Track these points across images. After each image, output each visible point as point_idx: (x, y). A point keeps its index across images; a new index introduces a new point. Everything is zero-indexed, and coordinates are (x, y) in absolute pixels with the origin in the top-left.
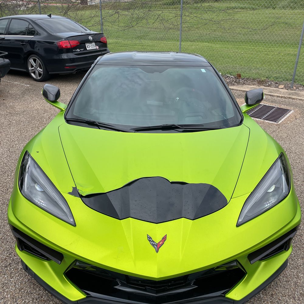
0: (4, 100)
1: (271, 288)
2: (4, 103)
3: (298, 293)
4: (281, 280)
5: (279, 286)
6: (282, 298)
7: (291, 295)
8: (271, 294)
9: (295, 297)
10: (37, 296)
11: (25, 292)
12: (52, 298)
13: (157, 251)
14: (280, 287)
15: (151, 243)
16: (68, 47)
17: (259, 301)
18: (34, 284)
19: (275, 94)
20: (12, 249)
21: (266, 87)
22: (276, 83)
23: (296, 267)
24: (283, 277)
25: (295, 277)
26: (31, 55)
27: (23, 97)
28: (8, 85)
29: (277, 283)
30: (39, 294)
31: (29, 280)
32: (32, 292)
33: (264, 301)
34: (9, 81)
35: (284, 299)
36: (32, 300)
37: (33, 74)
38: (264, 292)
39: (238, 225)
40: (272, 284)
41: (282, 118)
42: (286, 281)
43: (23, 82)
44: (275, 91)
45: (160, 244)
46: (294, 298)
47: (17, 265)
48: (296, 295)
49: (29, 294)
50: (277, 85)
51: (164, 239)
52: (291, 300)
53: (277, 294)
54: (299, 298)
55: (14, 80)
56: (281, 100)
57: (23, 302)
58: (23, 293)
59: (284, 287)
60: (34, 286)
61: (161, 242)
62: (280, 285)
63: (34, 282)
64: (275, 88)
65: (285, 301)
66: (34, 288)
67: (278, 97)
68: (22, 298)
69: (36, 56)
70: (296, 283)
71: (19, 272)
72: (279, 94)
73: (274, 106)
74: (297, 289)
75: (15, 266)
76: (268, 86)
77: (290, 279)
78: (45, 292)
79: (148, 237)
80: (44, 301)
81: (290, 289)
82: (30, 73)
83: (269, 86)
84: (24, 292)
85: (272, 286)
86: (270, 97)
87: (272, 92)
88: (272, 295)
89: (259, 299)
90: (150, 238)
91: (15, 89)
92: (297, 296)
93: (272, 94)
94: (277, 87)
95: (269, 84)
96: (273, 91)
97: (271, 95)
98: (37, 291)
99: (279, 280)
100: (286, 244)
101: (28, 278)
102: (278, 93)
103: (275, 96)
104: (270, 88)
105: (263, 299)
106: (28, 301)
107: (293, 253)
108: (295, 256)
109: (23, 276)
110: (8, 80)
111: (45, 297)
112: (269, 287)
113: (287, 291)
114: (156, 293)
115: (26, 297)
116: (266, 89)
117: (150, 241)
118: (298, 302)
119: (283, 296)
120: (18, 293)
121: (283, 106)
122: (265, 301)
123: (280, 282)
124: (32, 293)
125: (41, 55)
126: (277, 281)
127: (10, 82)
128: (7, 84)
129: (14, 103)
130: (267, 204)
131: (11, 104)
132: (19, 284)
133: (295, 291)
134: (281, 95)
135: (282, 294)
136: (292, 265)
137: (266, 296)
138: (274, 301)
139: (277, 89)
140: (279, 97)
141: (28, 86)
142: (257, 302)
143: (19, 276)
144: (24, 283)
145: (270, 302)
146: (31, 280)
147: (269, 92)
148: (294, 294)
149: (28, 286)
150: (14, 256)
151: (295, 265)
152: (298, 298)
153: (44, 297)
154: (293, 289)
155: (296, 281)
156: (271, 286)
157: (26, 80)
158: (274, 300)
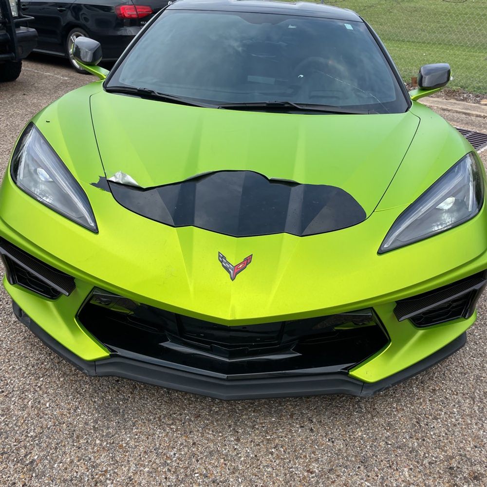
0: (24, 94)
1: (433, 380)
2: (24, 99)
3: (480, 392)
4: (452, 370)
5: (447, 378)
6: (451, 397)
7: (467, 394)
8: (432, 389)
9: (475, 397)
10: (33, 361)
11: (16, 354)
12: (59, 366)
13: (233, 279)
14: (450, 381)
15: (223, 265)
16: (133, 16)
17: (409, 397)
18: (32, 344)
19: (474, 113)
20: (4, 293)
21: (459, 101)
22: (477, 96)
23: (481, 354)
24: (456, 366)
25: (478, 368)
26: (73, 28)
27: (55, 92)
28: (34, 76)
29: (444, 374)
30: (39, 359)
31: (25, 338)
32: (28, 355)
33: (419, 399)
34: (36, 71)
35: (454, 398)
36: (25, 367)
37: (74, 62)
38: (420, 384)
39: (381, 252)
40: (436, 375)
41: (482, 148)
42: (461, 373)
43: (58, 74)
44: (474, 107)
45: (240, 267)
46: (473, 399)
47: (8, 316)
48: (476, 394)
49: (21, 358)
50: (478, 99)
51: (248, 261)
52: (467, 401)
53: (443, 391)
54: (482, 399)
55: (45, 69)
56: (482, 122)
57: (10, 368)
58: (12, 355)
59: (457, 381)
60: (32, 347)
61: (242, 265)
62: (449, 377)
63: (33, 341)
64: (474, 103)
65: (457, 401)
66: (32, 350)
67: (477, 116)
68: (9, 362)
69: (82, 30)
70: (478, 378)
71: (10, 325)
72: (481, 112)
73: (469, 130)
74: (479, 385)
75: (5, 317)
76: (463, 100)
77: (469, 371)
78: (48, 358)
79: (219, 256)
80: (45, 369)
81: (467, 385)
82: (71, 59)
83: (465, 100)
84: (14, 354)
85: (436, 378)
86: (464, 116)
87: (468, 109)
88: (434, 390)
89: (411, 395)
90: (223, 257)
91: (44, 81)
92: (479, 396)
93: (468, 111)
94: (478, 102)
95: (465, 96)
96: (470, 108)
97: (465, 114)
98: (35, 355)
99: (449, 370)
100: (467, 307)
101: (24, 335)
102: (479, 110)
103: (473, 115)
104: (466, 103)
105: (417, 395)
106: (18, 368)
107: (477, 334)
108: (480, 338)
109: (16, 332)
110: (36, 69)
111: (48, 364)
112: (430, 379)
113: (461, 387)
114: (229, 358)
115: (17, 361)
116: (459, 104)
117: (222, 262)
118: (479, 404)
119: (454, 394)
120: (5, 355)
121: (485, 130)
122: (421, 398)
123: (451, 373)
124: (27, 357)
125: (89, 29)
126: (444, 372)
127: (38, 73)
128: (33, 74)
129: (40, 99)
130: (438, 225)
131: (35, 101)
132: (9, 342)
133: (476, 388)
134: (482, 114)
135: (452, 391)
136: (474, 350)
137: (423, 391)
138: (436, 400)
139: (478, 105)
140: (480, 116)
141: (66, 78)
142: (406, 399)
143: (9, 331)
144: (16, 341)
145: (430, 400)
146: (29, 338)
147: (463, 109)
148: (474, 393)
149: (22, 346)
150: (7, 303)
151: (480, 350)
152: (480, 398)
153: (45, 364)
154: (472, 385)
155: (480, 375)
156: (433, 377)
157: (64, 72)
158: (436, 398)
